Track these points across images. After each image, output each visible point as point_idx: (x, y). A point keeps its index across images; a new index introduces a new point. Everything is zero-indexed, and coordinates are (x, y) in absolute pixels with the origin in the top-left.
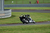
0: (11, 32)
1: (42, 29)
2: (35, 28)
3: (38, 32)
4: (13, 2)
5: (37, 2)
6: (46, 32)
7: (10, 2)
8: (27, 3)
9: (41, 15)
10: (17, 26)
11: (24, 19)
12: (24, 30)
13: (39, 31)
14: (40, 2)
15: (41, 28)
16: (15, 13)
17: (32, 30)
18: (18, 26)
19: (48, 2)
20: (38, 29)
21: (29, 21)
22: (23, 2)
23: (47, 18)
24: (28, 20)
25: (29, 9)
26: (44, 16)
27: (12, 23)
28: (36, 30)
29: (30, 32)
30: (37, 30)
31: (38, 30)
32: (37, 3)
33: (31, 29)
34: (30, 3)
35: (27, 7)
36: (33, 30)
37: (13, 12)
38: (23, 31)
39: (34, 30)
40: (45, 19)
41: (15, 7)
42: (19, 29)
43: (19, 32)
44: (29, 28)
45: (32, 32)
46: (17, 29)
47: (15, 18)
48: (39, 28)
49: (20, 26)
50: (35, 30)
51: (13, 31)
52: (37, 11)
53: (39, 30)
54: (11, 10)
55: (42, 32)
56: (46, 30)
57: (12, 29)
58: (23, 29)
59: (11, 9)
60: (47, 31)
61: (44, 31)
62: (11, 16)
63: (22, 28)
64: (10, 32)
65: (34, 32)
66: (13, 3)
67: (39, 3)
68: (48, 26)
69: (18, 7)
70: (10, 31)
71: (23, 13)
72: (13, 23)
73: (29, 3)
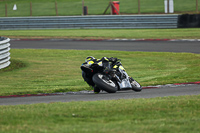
0: (8, 127)
1: (133, 117)
2: (106, 114)
3: (119, 128)
4: (15, 8)
5: (113, 9)
6: (151, 130)
7: (6, 8)
8: (71, 12)
9: (131, 61)
10: (32, 104)
11: (101, 76)
12: (62, 120)
13: (122, 125)
14: (125, 9)
15: (128, 112)
16: (25, 50)
17: (93, 119)
18: (38, 104)
19: (155, 8)
20: (116, 118)
21: (117, 85)
22: (56, 9)
23: (154, 71)
24: (115, 80)
25: (81, 34)
26: (140, 65)
27: (12, 92)
28: (112, 123)
29: (87, 127)
30: (114, 120)
31: (119, 120)
32: (114, 13)
33: (91, 116)
34: (85, 13)
35: (74, 26)
36: (98, 120)
37: (17, 50)
38: (57, 126)
39: (102, 120)
40: (145, 76)
41: (24, 27)
42: (40, 117)
43: (41, 130)
44: (82, 113)
45: (95, 129)
46: (35, 115)
47: (24, 71)
48: (121, 112)
49: (45, 104)
50: (107, 121)
51: (16, 123)
52: (112, 44)
53: (120, 122)
54: (9, 40)
55: (133, 130)
56: (149, 121)
57: (15, 118)
58: (57, 116)
59: (8, 36)
60: (152, 123)
61: (143, 127)
62: (9, 63)
63: (52, 113)
64: (6, 130)
65: (104, 130)
66: (17, 13)
67: (121, 13)
68: (157, 103)
69: (38, 26)
70: (5, 124)
71: (59, 51)
72: (16, 91)
73: (82, 11)
